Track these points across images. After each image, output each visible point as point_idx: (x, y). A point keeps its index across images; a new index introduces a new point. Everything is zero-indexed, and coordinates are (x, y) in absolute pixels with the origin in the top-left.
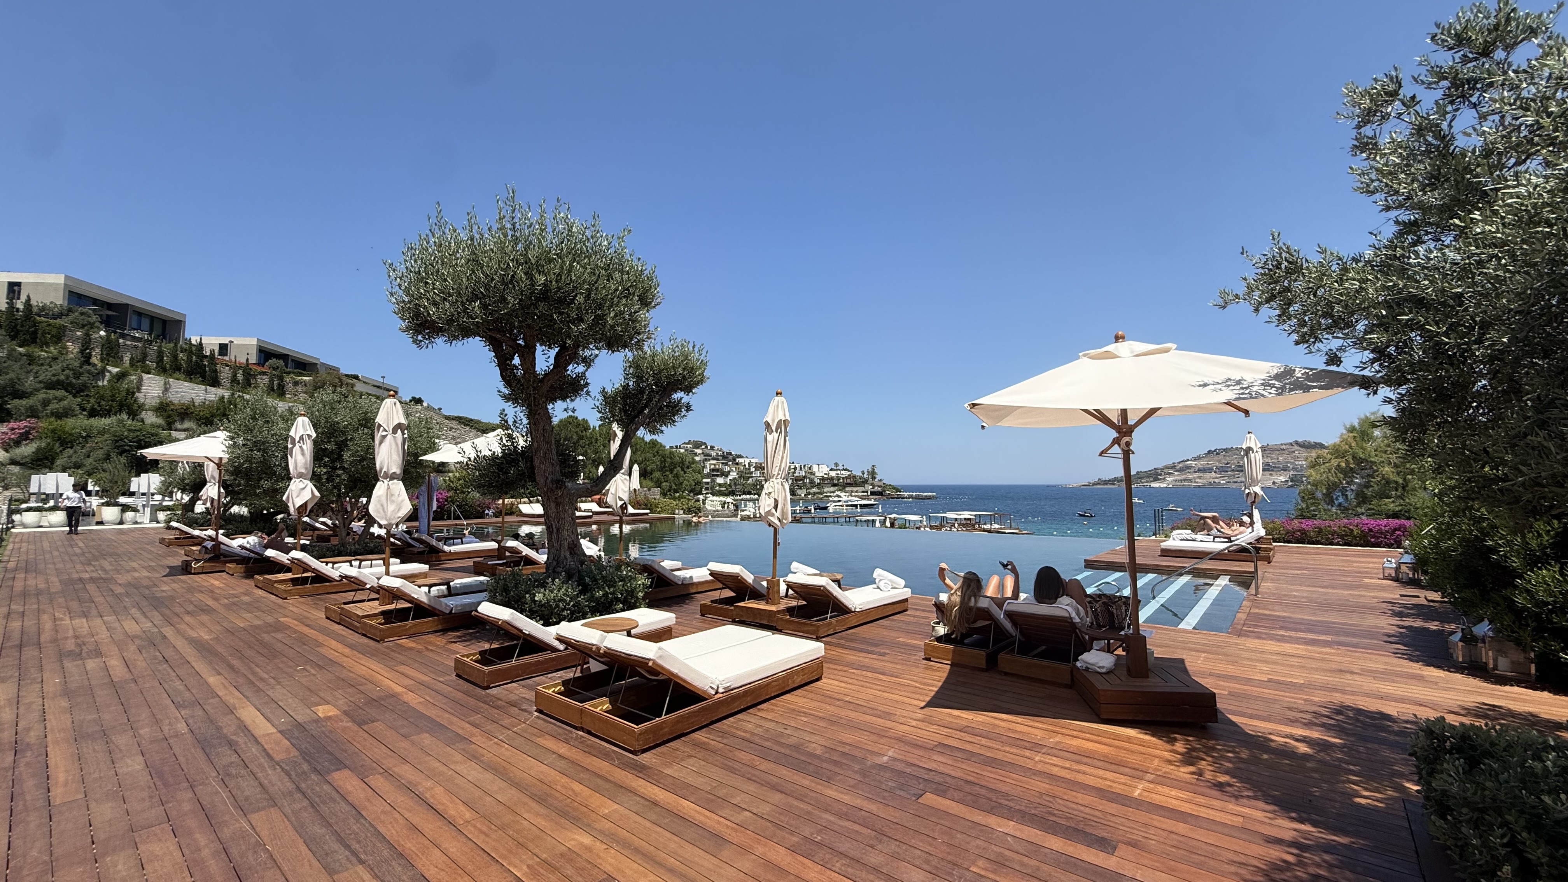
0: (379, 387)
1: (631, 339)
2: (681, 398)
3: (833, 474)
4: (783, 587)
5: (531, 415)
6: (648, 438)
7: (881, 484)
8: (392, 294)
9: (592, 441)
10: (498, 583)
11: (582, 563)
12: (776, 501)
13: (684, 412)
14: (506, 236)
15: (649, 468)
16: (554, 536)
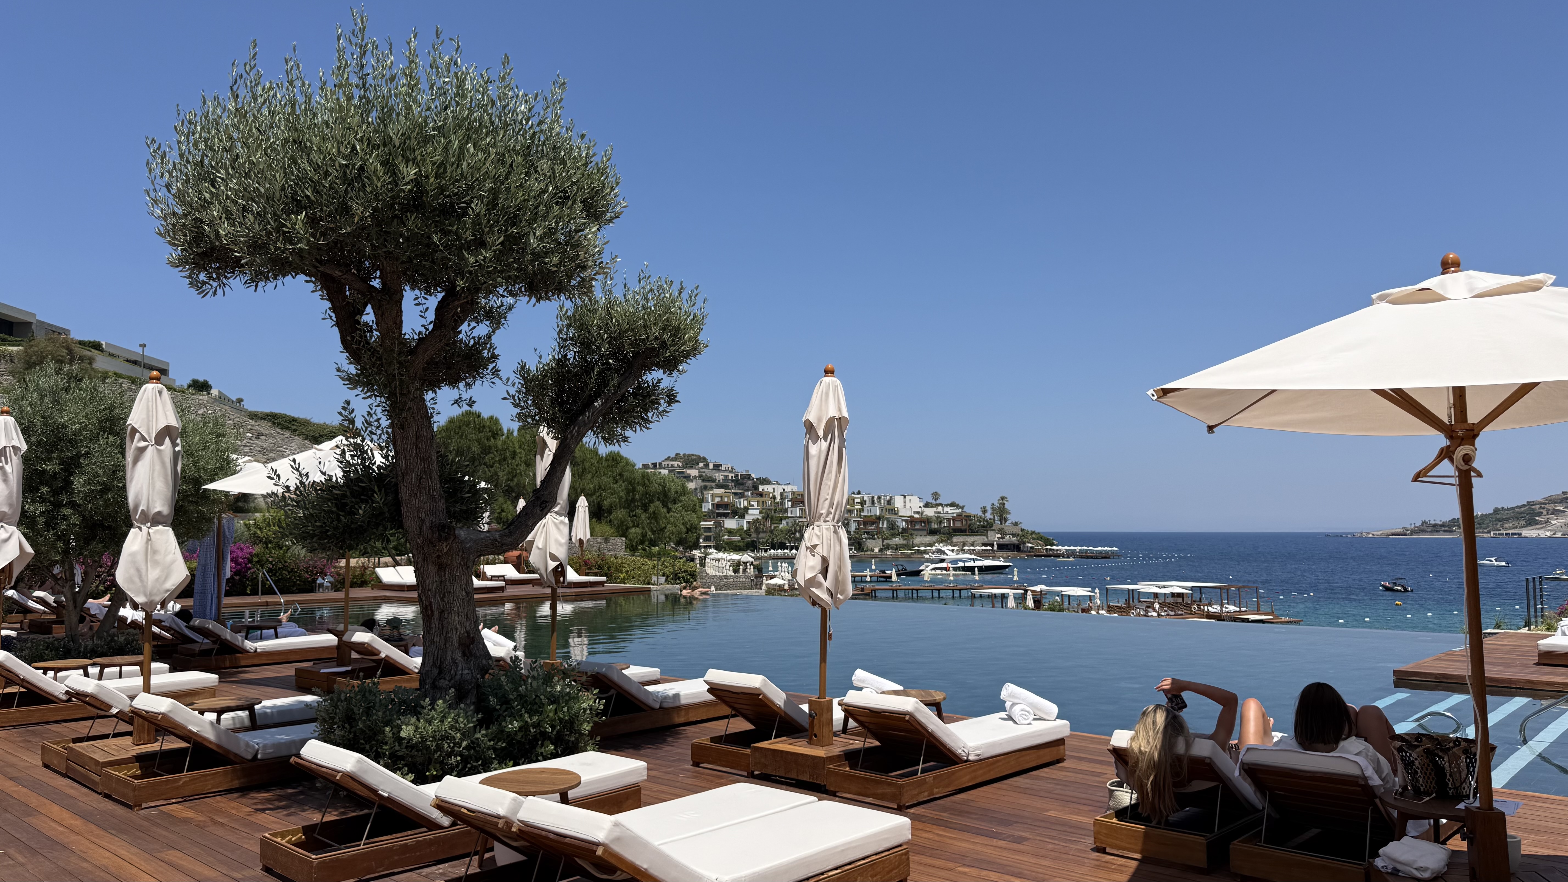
0: (135, 363)
1: (570, 278)
2: (659, 381)
3: (930, 512)
4: (838, 714)
5: (393, 412)
6: (604, 450)
7: (1016, 530)
8: (155, 201)
9: (507, 455)
10: (336, 707)
11: (484, 671)
12: (825, 561)
13: (663, 405)
14: (349, 99)
15: (606, 503)
16: (435, 622)
